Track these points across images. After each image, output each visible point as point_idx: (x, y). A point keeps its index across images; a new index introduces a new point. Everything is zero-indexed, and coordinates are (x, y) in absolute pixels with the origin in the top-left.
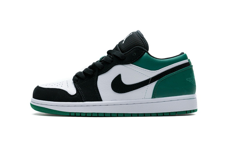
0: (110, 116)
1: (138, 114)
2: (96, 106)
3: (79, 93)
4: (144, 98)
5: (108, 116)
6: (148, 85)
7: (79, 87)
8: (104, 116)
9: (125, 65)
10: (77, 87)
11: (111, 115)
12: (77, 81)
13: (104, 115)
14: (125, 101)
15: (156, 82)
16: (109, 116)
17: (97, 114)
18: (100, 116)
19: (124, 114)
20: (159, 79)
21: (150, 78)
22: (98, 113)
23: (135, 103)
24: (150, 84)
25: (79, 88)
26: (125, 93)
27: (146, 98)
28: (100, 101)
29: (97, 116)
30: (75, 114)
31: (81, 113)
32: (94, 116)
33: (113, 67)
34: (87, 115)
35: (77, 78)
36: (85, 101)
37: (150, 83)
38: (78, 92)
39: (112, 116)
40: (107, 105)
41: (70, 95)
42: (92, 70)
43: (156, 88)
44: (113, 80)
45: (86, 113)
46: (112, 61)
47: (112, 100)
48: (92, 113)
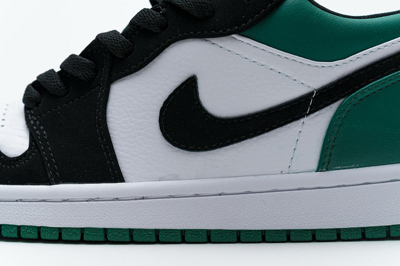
0: (154, 240)
1: (265, 231)
2: (98, 200)
3: (37, 148)
4: (287, 170)
5: (146, 240)
6: (302, 120)
7: (42, 127)
8: (128, 240)
9: (214, 40)
10: (35, 125)
11: (157, 237)
12: (37, 104)
13: (131, 236)
14: (214, 181)
15: (334, 106)
16: (149, 240)
17: (102, 234)
18: (114, 240)
19: (208, 232)
20: (348, 94)
21: (313, 93)
22: (105, 230)
23: (251, 190)
24: (312, 116)
25: (41, 131)
26: (212, 152)
27: (293, 168)
28: (116, 182)
29: (102, 239)
30: (19, 232)
31: (39, 228)
32: (91, 239)
33: (166, 50)
34: (64, 237)
35: (35, 93)
36: (57, 183)
37: (311, 112)
38: (36, 145)
39: (161, 239)
40: (143, 198)
41: (5, 156)
42: (88, 61)
43: (336, 129)
44: (164, 99)
45: (60, 229)
46: (164, 27)
47: (161, 179)
48: (82, 229)
